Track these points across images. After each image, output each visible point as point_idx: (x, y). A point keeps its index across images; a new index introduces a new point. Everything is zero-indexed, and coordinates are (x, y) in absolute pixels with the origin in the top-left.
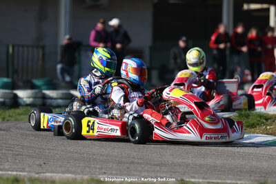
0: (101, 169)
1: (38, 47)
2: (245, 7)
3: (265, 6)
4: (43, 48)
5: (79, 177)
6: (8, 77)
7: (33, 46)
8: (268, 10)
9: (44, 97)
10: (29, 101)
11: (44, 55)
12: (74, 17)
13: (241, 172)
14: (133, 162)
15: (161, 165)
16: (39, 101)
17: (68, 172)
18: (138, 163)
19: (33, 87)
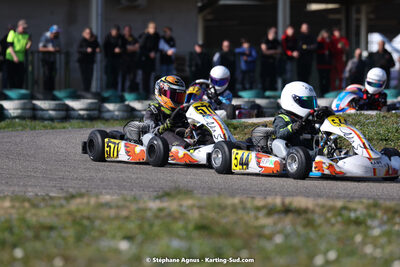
6: (27, 88)
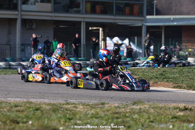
0: (32, 96)
1: (8, 45)
2: (90, 28)
3: (98, 28)
4: (10, 45)
5: (22, 100)
7: (6, 45)
8: (99, 30)
9: (10, 65)
10: (4, 66)
11: (10, 48)
12: (22, 33)
13: (92, 96)
14: (45, 93)
15: (58, 94)
16: (8, 67)
17: (18, 98)
18: (48, 93)
19: (6, 61)
